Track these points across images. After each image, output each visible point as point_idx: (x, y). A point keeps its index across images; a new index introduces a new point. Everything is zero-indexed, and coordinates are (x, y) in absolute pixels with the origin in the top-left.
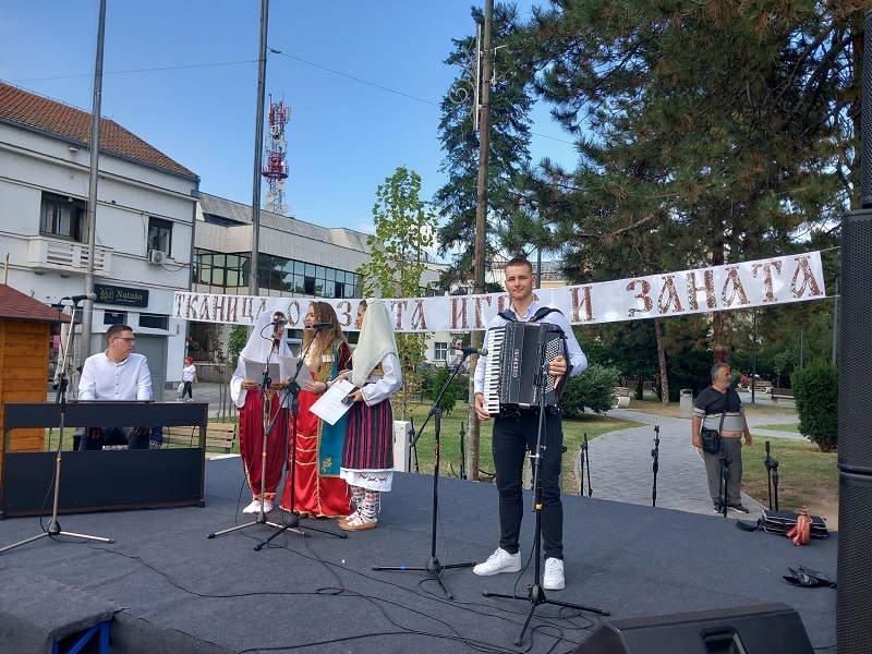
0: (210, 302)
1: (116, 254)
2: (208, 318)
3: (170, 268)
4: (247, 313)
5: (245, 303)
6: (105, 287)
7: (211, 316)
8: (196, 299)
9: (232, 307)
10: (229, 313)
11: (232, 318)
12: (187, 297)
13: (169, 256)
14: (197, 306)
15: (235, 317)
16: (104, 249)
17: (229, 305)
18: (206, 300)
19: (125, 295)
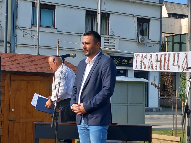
0: (154, 58)
1: (121, 39)
2: (152, 68)
3: (149, 45)
4: (176, 64)
5: (174, 57)
6: (116, 57)
7: (154, 67)
8: (146, 56)
9: (167, 60)
10: (164, 65)
11: (166, 67)
12: (141, 56)
13: (148, 38)
14: (146, 61)
15: (168, 67)
16: (115, 37)
17: (165, 59)
18: (151, 57)
19: (126, 61)
